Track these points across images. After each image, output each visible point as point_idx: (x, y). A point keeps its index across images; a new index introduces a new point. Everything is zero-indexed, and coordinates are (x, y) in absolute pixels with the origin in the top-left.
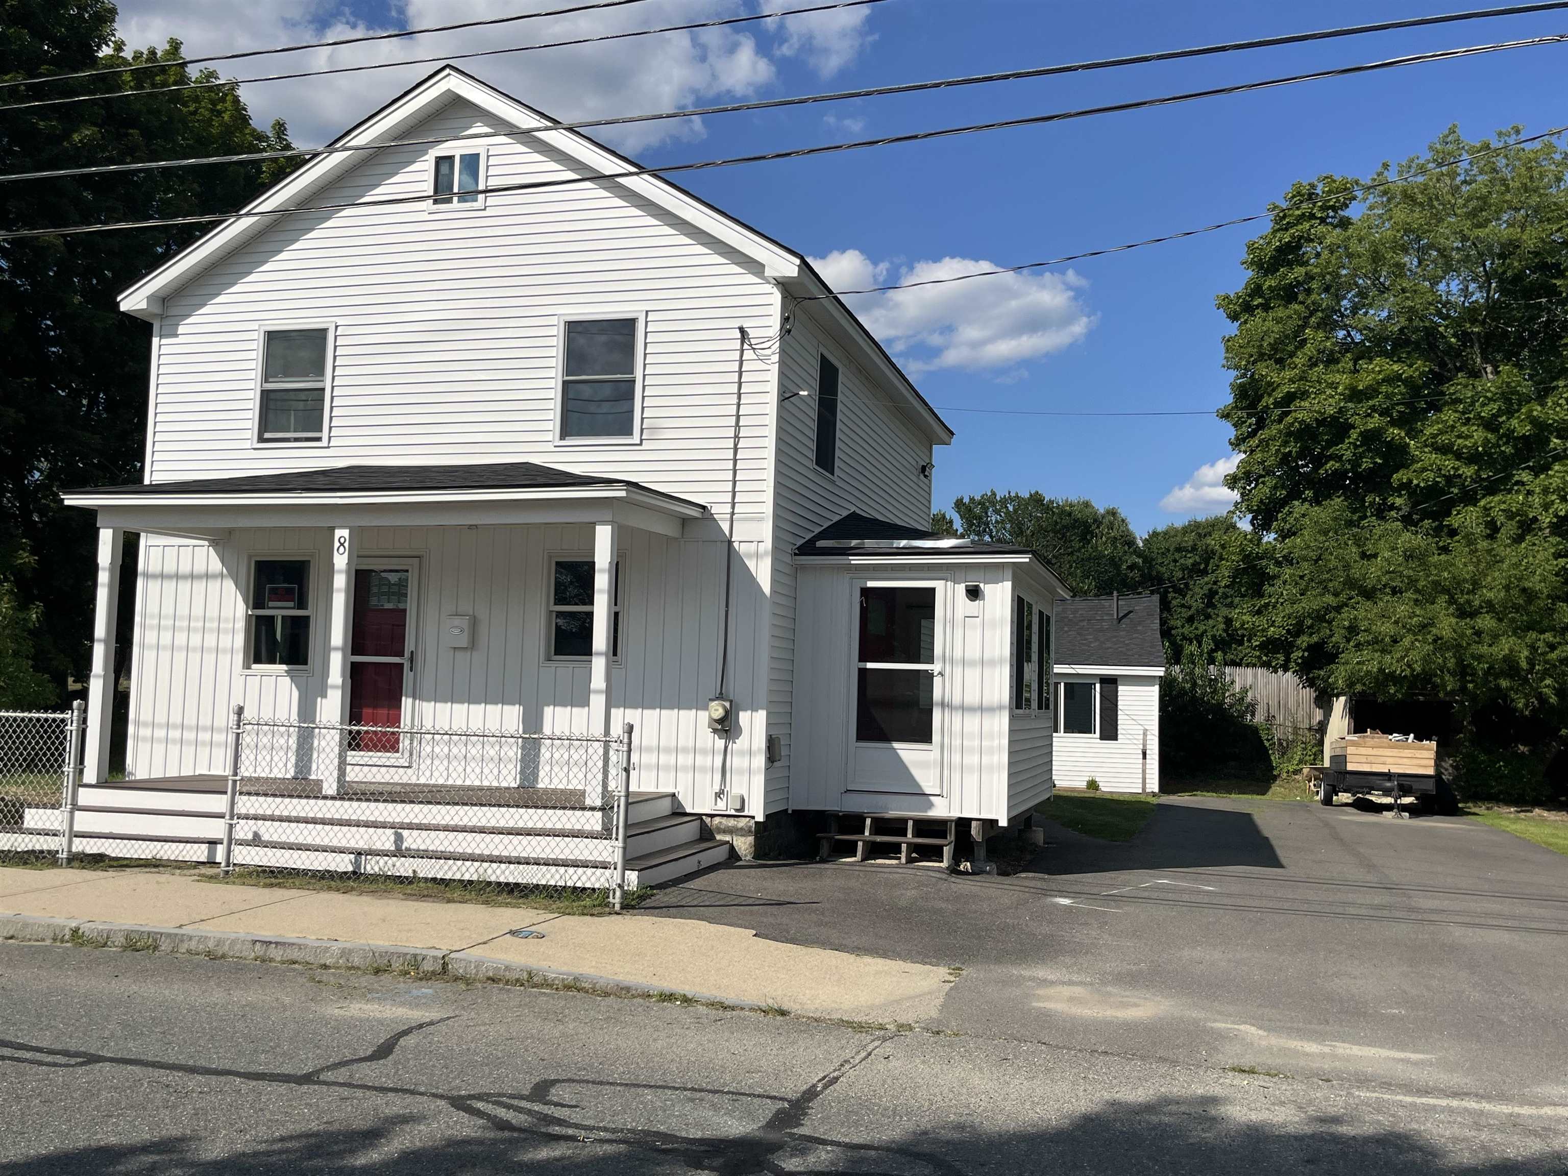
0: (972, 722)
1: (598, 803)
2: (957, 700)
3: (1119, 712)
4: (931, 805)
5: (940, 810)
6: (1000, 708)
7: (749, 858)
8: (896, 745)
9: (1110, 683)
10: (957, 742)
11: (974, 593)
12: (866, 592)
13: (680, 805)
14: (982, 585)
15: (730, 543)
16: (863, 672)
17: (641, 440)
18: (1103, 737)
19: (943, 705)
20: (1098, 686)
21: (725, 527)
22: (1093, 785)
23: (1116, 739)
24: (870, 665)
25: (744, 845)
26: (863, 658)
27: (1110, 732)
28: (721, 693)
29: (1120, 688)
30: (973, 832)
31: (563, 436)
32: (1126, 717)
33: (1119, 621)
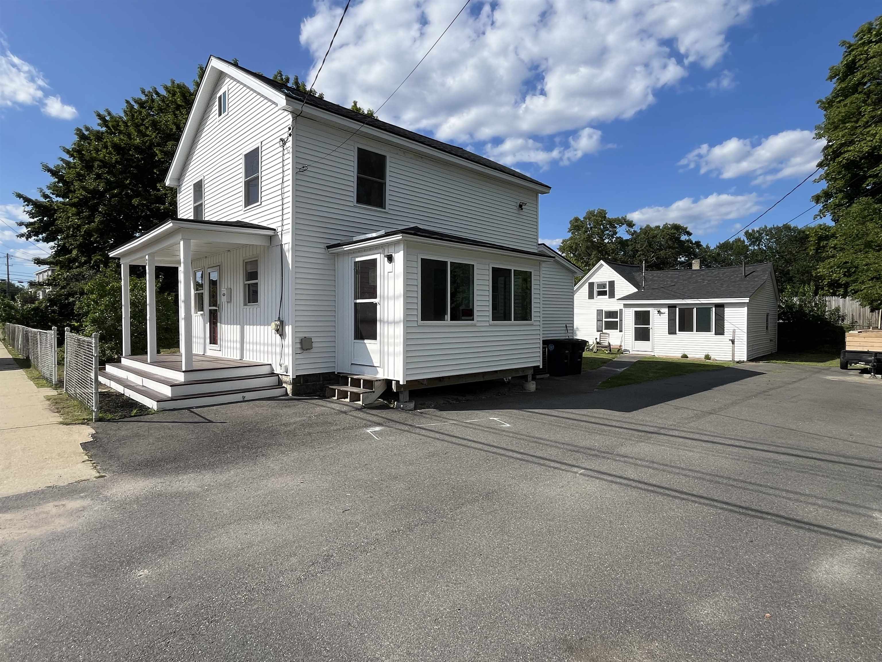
0: (391, 328)
1: (184, 369)
2: (386, 319)
3: (725, 321)
4: (377, 372)
5: (381, 376)
6: (400, 322)
7: (290, 395)
8: (366, 341)
9: (720, 307)
10: (386, 340)
11: (390, 259)
12: (356, 263)
13: (273, 370)
14: (393, 255)
15: (281, 245)
16: (356, 304)
17: (261, 202)
18: (716, 334)
19: (380, 321)
20: (714, 309)
21: (280, 236)
22: (707, 357)
23: (724, 335)
24: (358, 301)
25: (289, 388)
26: (356, 298)
27: (720, 331)
28: (279, 318)
29: (726, 309)
30: (393, 387)
31: (245, 207)
32: (729, 323)
33: (746, 276)
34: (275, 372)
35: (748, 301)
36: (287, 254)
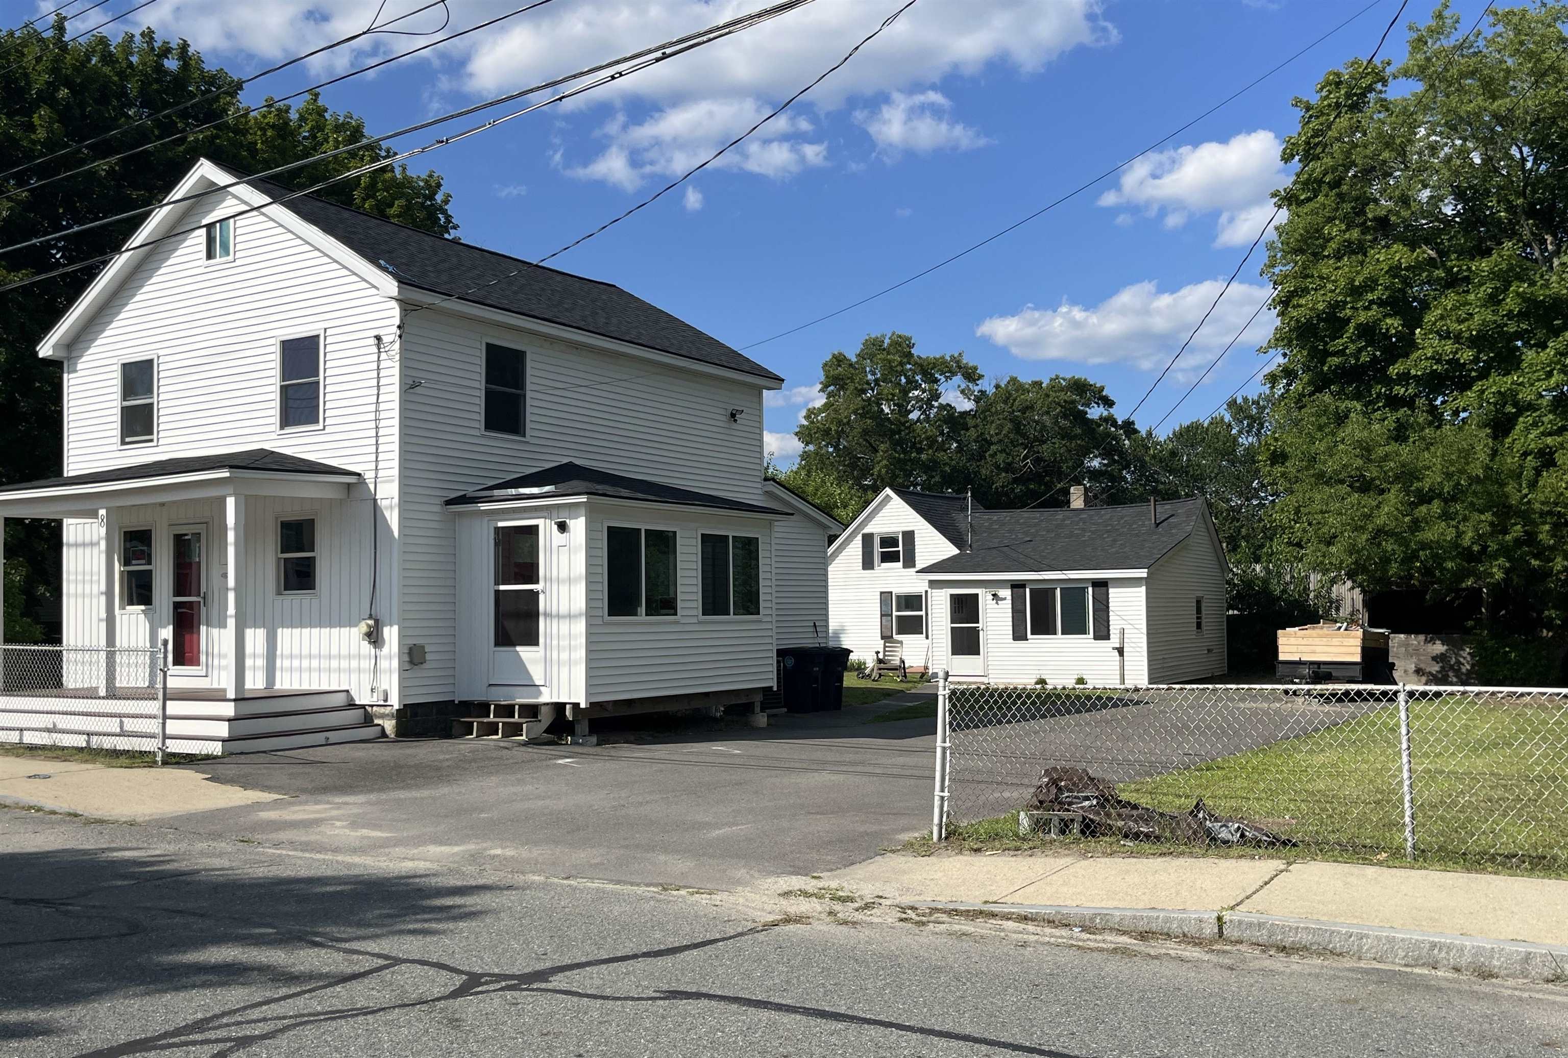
0: (564, 626)
1: (233, 696)
2: (554, 612)
3: (1111, 613)
4: (540, 693)
5: (546, 697)
6: (580, 615)
7: (393, 736)
8: (518, 648)
9: (1101, 585)
10: (555, 642)
11: (562, 527)
12: (497, 529)
13: (352, 699)
14: (568, 521)
15: (375, 500)
16: (497, 592)
17: (324, 427)
18: (1096, 638)
19: (545, 614)
20: (1090, 589)
21: (372, 487)
22: (1081, 681)
23: (1109, 639)
24: (502, 587)
25: (389, 726)
26: (497, 583)
27: (1102, 634)
28: (371, 615)
29: (1111, 590)
30: (567, 713)
31: (282, 428)
32: (1118, 618)
33: (1158, 525)
34: (357, 703)
35: (1145, 575)
36: (387, 514)
